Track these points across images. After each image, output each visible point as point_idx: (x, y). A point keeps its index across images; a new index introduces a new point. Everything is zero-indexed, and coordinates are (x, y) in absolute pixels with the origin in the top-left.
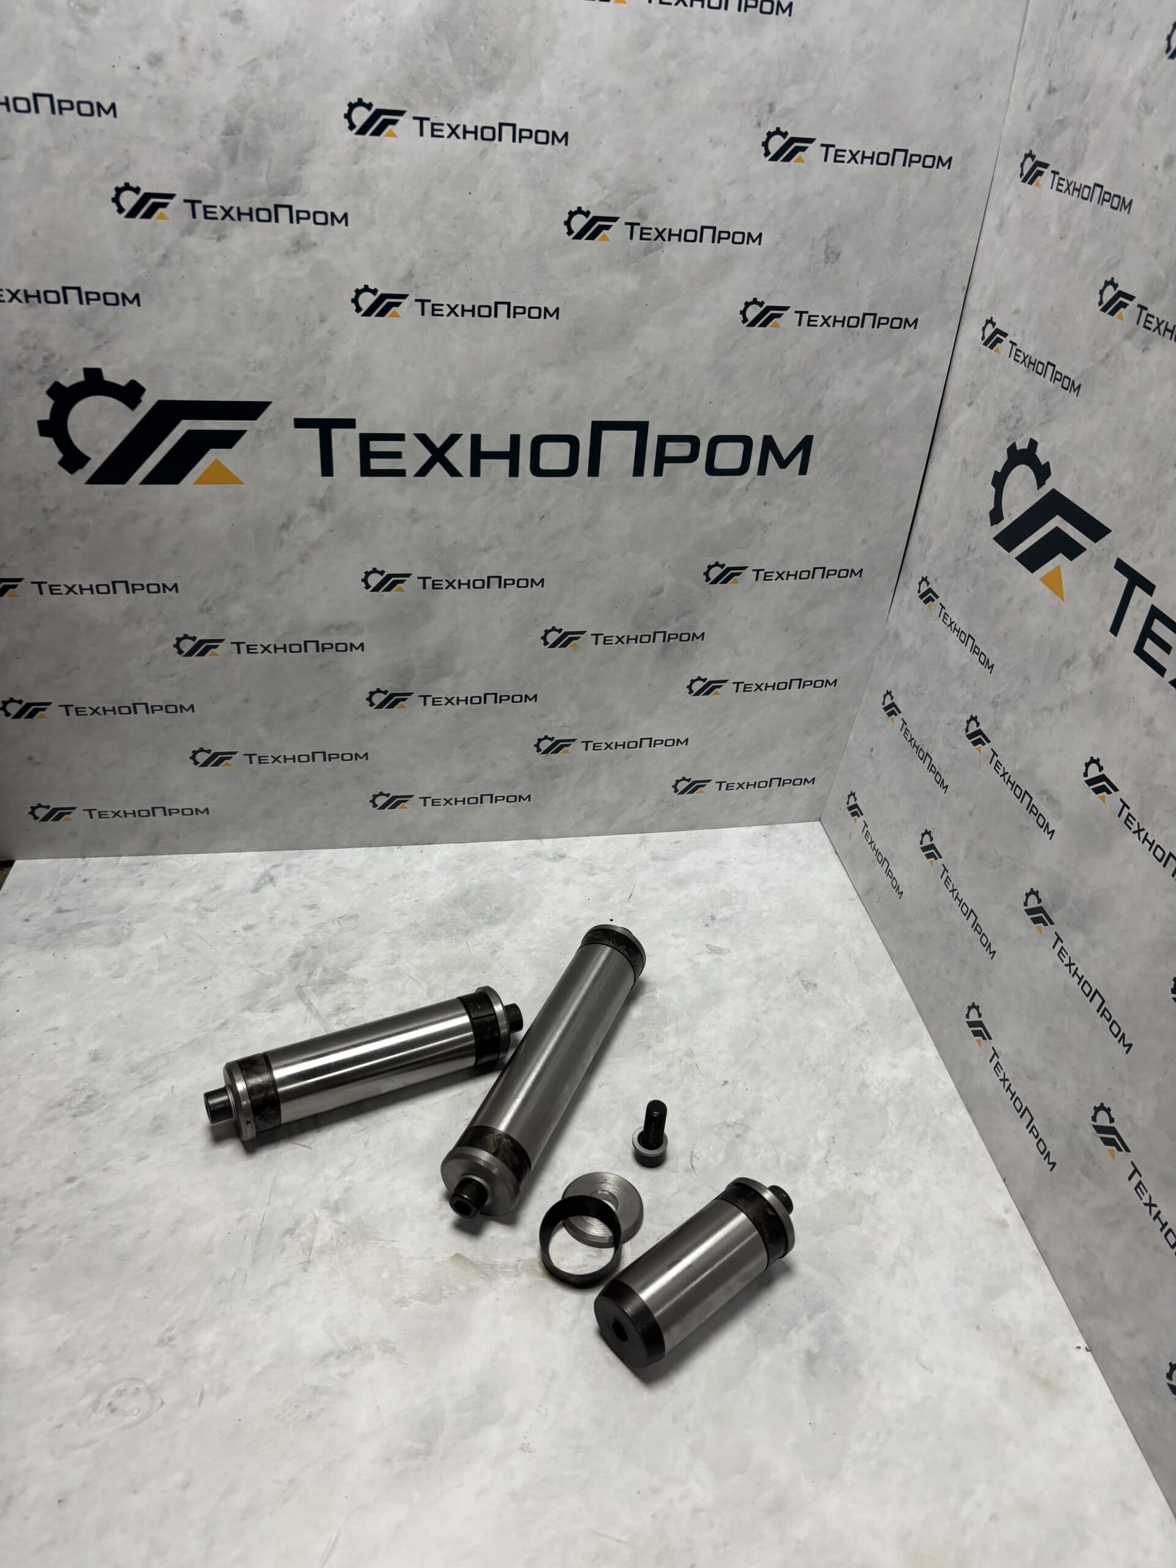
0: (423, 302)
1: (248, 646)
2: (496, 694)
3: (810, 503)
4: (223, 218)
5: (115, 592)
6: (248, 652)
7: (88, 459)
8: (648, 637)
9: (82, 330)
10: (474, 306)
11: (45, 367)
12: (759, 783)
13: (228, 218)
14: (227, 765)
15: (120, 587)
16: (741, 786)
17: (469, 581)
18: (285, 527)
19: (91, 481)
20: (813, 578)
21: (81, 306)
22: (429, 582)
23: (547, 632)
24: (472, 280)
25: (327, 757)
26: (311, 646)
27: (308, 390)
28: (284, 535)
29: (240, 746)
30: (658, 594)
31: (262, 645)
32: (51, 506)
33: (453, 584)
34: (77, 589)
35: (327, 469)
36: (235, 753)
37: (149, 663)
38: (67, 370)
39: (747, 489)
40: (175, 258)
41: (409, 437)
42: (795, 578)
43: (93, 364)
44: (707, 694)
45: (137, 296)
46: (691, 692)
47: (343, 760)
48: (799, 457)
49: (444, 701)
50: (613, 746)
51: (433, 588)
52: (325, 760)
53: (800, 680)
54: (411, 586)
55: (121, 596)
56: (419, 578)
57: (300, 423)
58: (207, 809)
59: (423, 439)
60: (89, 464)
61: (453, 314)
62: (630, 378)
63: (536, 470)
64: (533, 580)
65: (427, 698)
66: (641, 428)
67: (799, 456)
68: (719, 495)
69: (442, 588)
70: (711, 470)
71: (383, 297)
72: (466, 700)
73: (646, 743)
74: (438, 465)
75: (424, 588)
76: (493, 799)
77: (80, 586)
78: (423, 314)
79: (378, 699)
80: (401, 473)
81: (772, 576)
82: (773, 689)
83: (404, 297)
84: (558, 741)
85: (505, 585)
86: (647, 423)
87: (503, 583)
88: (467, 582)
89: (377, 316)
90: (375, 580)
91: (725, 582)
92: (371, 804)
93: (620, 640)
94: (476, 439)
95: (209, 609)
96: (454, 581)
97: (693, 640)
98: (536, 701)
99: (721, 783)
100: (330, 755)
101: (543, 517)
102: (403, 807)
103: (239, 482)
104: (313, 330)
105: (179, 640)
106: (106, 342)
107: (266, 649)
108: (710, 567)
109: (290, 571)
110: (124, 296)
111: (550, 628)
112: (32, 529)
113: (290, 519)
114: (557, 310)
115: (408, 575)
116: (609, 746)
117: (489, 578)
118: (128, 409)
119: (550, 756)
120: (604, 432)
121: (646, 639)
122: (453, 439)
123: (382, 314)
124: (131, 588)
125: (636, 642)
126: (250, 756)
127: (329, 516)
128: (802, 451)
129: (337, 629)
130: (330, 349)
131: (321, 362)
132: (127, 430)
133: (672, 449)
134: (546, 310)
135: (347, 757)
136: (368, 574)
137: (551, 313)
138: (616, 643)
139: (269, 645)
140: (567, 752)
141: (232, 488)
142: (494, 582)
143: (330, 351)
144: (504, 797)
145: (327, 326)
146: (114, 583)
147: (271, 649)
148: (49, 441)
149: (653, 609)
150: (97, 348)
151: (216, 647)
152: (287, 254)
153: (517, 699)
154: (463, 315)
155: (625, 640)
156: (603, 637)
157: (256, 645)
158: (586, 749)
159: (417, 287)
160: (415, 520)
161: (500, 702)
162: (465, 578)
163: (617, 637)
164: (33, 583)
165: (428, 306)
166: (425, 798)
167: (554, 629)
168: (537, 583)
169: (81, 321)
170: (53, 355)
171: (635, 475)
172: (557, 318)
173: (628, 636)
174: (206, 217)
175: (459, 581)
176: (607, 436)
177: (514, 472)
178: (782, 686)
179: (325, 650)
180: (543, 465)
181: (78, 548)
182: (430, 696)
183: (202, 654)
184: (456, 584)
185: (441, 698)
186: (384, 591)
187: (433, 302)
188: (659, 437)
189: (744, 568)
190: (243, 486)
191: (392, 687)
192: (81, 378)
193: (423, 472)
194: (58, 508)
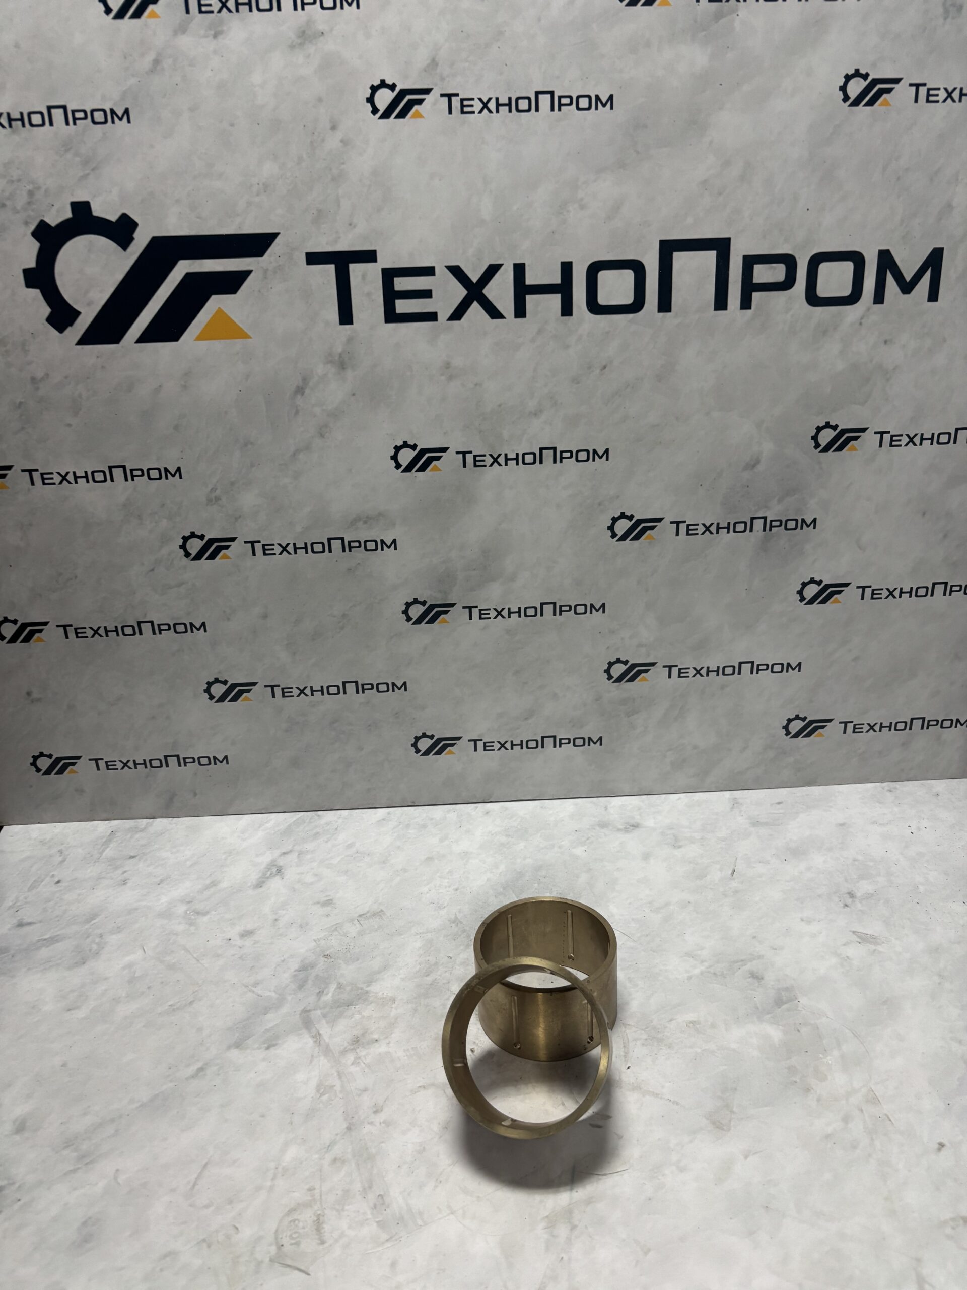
0: (450, 96)
1: (264, 546)
2: (554, 604)
3: (945, 340)
4: (220, 11)
5: (112, 480)
6: (265, 554)
7: (78, 314)
8: (743, 524)
9: (69, 156)
10: (510, 99)
11: (29, 203)
12: (896, 723)
13: (224, 10)
14: (247, 699)
15: (118, 473)
16: (872, 727)
17: (517, 454)
18: (300, 390)
19: (82, 341)
20: (955, 442)
21: (68, 127)
22: (470, 458)
23: (615, 520)
24: (506, 65)
25: (360, 688)
26: (337, 545)
27: (320, 216)
28: (299, 400)
29: (262, 677)
30: (754, 466)
31: (280, 545)
32: (40, 374)
33: (498, 460)
34: (70, 477)
35: (346, 316)
36: (254, 684)
37: (153, 570)
38: (53, 205)
39: (861, 324)
40: (167, 63)
41: (440, 270)
42: (932, 444)
43: (81, 197)
44: (824, 601)
45: (127, 112)
46: (802, 599)
47: (378, 691)
48: (927, 277)
49: (493, 614)
50: (704, 672)
51: (475, 466)
52: (357, 692)
53: (946, 584)
54: (450, 460)
55: (120, 487)
56: (458, 453)
57: (313, 258)
58: (226, 758)
59: (457, 272)
60: (80, 318)
61: (485, 111)
62: (705, 183)
63: (594, 307)
64: (595, 452)
65: (473, 610)
66: (721, 247)
67: (928, 275)
68: (825, 332)
69: (485, 466)
70: (813, 299)
71: (403, 93)
72: (519, 612)
73: (746, 668)
74: (475, 305)
75: (465, 466)
76: (557, 742)
77: (74, 473)
78: (450, 112)
79: (416, 611)
80: (431, 317)
81: (900, 441)
82: (910, 596)
83: (427, 91)
84: (634, 666)
85: (562, 458)
86: (729, 240)
87: (559, 456)
88: (514, 456)
89: (396, 118)
90: (406, 456)
91: (840, 449)
92: (413, 749)
93: (707, 529)
94: (519, 269)
95: (218, 499)
96: (499, 455)
97: (802, 528)
98: (604, 612)
99: (846, 723)
100: (363, 685)
101: (605, 367)
102: (451, 753)
103: (246, 336)
104: (323, 140)
105: (186, 539)
106: (93, 170)
107: (284, 549)
108: (819, 429)
109: (308, 448)
110: (113, 112)
111: (618, 514)
112: (21, 403)
113: (305, 380)
114: (611, 98)
115: (444, 450)
116: (698, 672)
117: (541, 450)
118: (119, 248)
119: (625, 685)
120: (675, 254)
121: (740, 527)
122: (492, 270)
123: (402, 115)
124: (130, 475)
125: (728, 532)
126: (272, 687)
127: (349, 374)
128: (930, 269)
129: (365, 522)
130: (343, 164)
131: (334, 179)
132: (120, 276)
133: (762, 273)
134: (598, 98)
135: (383, 688)
136: (398, 449)
137: (604, 102)
138: (703, 533)
139: (288, 544)
140: (645, 679)
141: (239, 343)
142: (548, 454)
143: (343, 167)
144: (569, 739)
145: (339, 134)
146: (110, 468)
147: (290, 548)
148: (36, 293)
149: (748, 486)
150: (85, 177)
151: (227, 547)
152: (292, 47)
153: (581, 609)
154: (497, 111)
155: (713, 529)
156: (685, 525)
157: (273, 545)
158: (670, 677)
159: (442, 79)
160: (451, 378)
161: (560, 614)
162: (513, 451)
163: (704, 525)
164: (23, 471)
165: (456, 102)
166: (475, 741)
167: (623, 516)
168: (601, 455)
169: (67, 146)
170: (39, 188)
171: (716, 309)
172: (612, 108)
173: (718, 524)
174: (201, 11)
175: (506, 455)
176: (680, 259)
177: (567, 309)
178: (922, 592)
179: (352, 549)
180: (602, 300)
181: (69, 425)
182: (476, 607)
183: (212, 557)
184: (501, 460)
185: (489, 609)
186: (417, 471)
187: (461, 96)
188: (745, 257)
189: (864, 430)
190: (250, 340)
191: (432, 596)
192: (69, 214)
193: (458, 314)
194: (47, 375)
